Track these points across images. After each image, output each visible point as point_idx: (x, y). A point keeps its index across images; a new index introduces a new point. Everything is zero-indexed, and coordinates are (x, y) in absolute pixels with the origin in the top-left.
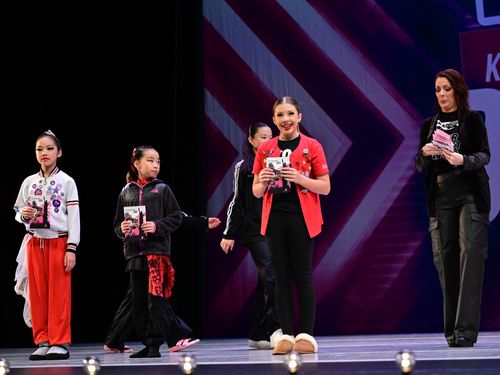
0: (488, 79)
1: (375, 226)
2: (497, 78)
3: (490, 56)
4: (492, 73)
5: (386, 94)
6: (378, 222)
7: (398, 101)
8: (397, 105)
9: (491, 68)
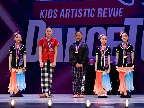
0: (40, 17)
1: (3, 60)
2: (43, 17)
3: (42, 10)
4: (42, 15)
5: (9, 19)
6: (4, 59)
7: (13, 22)
8: (13, 23)
9: (42, 14)
